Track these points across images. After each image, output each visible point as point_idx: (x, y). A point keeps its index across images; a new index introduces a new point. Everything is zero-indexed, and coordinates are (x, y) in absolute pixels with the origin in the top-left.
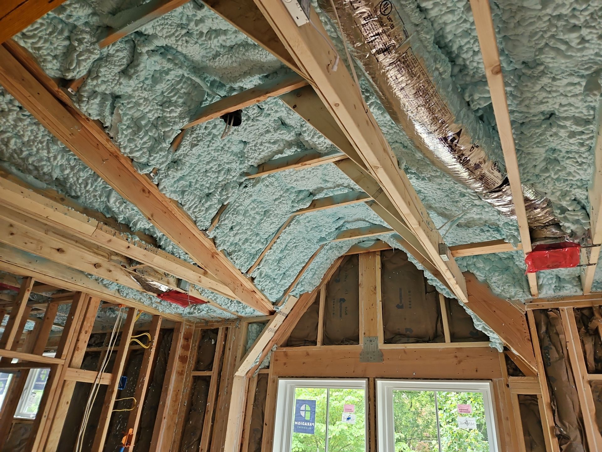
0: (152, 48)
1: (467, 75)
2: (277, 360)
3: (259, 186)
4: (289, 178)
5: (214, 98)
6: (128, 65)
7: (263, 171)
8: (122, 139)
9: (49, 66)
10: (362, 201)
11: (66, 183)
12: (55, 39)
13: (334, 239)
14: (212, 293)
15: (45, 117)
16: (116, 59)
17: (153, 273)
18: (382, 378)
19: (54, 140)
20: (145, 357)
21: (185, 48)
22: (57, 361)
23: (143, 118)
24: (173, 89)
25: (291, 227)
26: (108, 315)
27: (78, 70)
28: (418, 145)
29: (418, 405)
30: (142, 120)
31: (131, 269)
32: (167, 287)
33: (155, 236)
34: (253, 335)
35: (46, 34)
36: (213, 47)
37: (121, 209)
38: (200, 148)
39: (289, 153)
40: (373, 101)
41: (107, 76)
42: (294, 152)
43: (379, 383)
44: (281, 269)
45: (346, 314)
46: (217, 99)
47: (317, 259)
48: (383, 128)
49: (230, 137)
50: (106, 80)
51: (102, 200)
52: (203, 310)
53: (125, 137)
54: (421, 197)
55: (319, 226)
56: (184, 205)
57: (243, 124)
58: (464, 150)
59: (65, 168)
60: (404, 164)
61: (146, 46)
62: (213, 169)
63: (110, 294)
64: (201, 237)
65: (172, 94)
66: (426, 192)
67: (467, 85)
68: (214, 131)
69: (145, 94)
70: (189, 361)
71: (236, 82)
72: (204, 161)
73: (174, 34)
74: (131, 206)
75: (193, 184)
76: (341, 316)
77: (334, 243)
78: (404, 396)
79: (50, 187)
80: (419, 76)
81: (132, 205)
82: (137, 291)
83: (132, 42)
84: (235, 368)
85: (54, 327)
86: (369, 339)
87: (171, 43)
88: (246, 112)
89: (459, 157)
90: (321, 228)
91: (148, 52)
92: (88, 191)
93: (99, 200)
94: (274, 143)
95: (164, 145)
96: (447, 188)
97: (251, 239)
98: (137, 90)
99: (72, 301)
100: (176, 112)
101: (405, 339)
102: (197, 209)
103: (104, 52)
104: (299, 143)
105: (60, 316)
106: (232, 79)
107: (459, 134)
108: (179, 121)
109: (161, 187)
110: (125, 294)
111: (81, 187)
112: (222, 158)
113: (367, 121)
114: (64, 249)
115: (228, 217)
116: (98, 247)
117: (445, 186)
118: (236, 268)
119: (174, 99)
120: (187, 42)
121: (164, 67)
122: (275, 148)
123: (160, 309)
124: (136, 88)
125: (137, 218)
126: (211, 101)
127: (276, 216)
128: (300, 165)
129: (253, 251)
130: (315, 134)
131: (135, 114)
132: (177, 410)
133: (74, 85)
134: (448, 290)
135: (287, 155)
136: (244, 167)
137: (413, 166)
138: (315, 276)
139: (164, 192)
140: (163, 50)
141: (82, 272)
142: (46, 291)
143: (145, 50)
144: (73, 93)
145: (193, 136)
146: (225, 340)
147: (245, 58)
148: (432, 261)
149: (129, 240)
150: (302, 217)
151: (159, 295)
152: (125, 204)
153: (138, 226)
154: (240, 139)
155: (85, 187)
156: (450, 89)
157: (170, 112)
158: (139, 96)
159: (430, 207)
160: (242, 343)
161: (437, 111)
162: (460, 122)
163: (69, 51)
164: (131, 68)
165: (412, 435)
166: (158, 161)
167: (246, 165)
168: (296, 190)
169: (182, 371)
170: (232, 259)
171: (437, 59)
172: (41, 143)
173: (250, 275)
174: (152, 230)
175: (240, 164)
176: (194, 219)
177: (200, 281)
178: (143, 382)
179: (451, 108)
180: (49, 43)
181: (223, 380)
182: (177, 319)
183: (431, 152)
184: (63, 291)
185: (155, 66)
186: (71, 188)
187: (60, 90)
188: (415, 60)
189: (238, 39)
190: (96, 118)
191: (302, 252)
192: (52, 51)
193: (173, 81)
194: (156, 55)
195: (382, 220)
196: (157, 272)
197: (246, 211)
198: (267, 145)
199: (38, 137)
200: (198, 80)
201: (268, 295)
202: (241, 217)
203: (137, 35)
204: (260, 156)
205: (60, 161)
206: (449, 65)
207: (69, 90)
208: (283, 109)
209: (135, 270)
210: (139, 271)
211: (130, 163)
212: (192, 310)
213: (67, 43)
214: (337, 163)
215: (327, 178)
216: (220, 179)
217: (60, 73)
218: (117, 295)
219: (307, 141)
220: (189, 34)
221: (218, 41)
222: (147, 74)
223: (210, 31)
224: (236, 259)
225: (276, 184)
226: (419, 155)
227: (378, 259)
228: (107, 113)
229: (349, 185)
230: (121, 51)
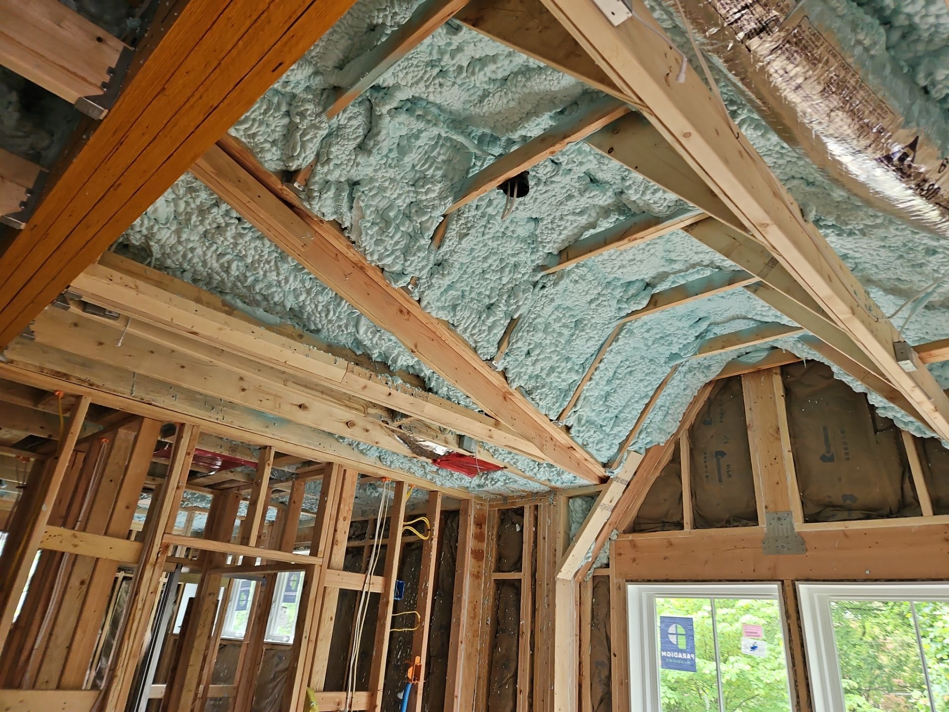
0: (395, 104)
1: (918, 40)
2: (620, 554)
3: (563, 284)
4: (609, 265)
5: (485, 160)
6: (365, 136)
7: (568, 260)
8: (367, 242)
9: (268, 156)
10: (738, 286)
11: (302, 313)
12: (271, 119)
13: (695, 354)
14: (510, 453)
15: (270, 228)
16: (349, 130)
17: (424, 430)
18: (808, 580)
19: (283, 257)
20: (424, 552)
21: (438, 96)
22: (313, 560)
23: (390, 207)
24: (428, 159)
25: (620, 342)
26: (368, 493)
27: (303, 155)
28: (837, 176)
29: (877, 630)
30: (390, 211)
31: (394, 425)
32: (445, 449)
33: (422, 375)
34: (577, 516)
35: (260, 114)
36: (478, 85)
37: (374, 342)
38: (472, 238)
39: (605, 225)
40: (743, 117)
41: (340, 157)
42: (615, 222)
43: (803, 588)
44: (611, 410)
45: (730, 476)
46: (490, 161)
47: (668, 390)
48: (766, 159)
49: (513, 215)
50: (339, 162)
51: (349, 331)
52: (499, 480)
53: (371, 238)
54: (849, 265)
55: (667, 336)
56: (458, 326)
57: (531, 192)
58: (927, 172)
59: (299, 292)
60: (814, 213)
61: (386, 104)
62: (493, 268)
63: (369, 464)
64: (484, 370)
65: (426, 166)
66: (857, 255)
67: (920, 57)
68: (491, 211)
69: (391, 173)
70: (487, 557)
71: (516, 130)
72: (478, 257)
73: (422, 78)
74: (387, 336)
75: (467, 293)
76: (720, 481)
77: (694, 361)
78: (849, 615)
79: (283, 320)
80: (827, 61)
81: (388, 334)
82: (405, 457)
83: (367, 103)
84: (555, 567)
85: (303, 515)
86: (776, 516)
87: (419, 91)
88: (534, 173)
89: (918, 185)
90: (669, 338)
91: (389, 112)
92: (330, 321)
93: (345, 332)
94: (581, 213)
95: (422, 242)
96: (899, 244)
97: (558, 367)
98: (380, 168)
99: (322, 476)
100: (434, 191)
101: (845, 514)
102: (476, 330)
103: (333, 124)
104: (621, 207)
105: (307, 499)
106: (510, 127)
107: (913, 146)
108: (440, 204)
109: (424, 303)
110: (389, 463)
111: (321, 317)
112: (504, 249)
113: (740, 152)
114: (307, 404)
115: (522, 337)
116: (350, 398)
117: (893, 240)
118: (540, 414)
119: (430, 172)
120: (441, 85)
121: (412, 129)
122: (583, 220)
123: (438, 482)
124: (378, 167)
125: (396, 352)
126: (482, 165)
127: (594, 326)
128: (626, 240)
129: (564, 385)
130: (647, 188)
131: (381, 203)
132: (476, 631)
133: (301, 177)
134: (919, 424)
135: (603, 229)
136: (539, 258)
137: (829, 213)
138: (669, 418)
139: (428, 311)
140: (409, 105)
141: (331, 434)
142: (289, 465)
143: (385, 110)
144: (301, 189)
145: (461, 222)
146: (536, 525)
147: (527, 91)
148: (883, 375)
149: (390, 383)
150: (636, 325)
151: (435, 461)
152: (379, 334)
153: (399, 363)
154: (528, 216)
155: (327, 316)
156: (888, 70)
157: (426, 193)
158: (383, 176)
159: (868, 281)
160: (561, 528)
161: (867, 112)
162: (913, 124)
163: (290, 130)
164: (370, 139)
165: (871, 683)
166: (416, 266)
167: (541, 253)
168: (622, 282)
169: (478, 572)
170: (533, 399)
171: (857, 25)
172: (268, 262)
173: (564, 422)
174: (417, 367)
175: (532, 253)
176: (474, 345)
177: (491, 437)
178: (426, 588)
179: (893, 104)
180: (265, 126)
181: (540, 586)
182: (463, 496)
183: (863, 185)
184: (309, 463)
185: (400, 129)
186: (309, 319)
187: (285, 187)
188: (817, 36)
189: (514, 64)
190: (331, 219)
191: (641, 380)
192: (269, 136)
193: (426, 147)
194: (400, 113)
195: (779, 313)
196: (430, 428)
197: (547, 325)
198: (570, 218)
199: (263, 256)
200: (460, 139)
201: (594, 452)
202: (540, 335)
203: (373, 91)
204: (561, 237)
205: (293, 284)
206: (882, 30)
207: (296, 185)
208: (591, 158)
209: (400, 427)
210: (406, 428)
211: (380, 274)
212: (483, 480)
213: (286, 121)
214: (688, 229)
215: (673, 256)
216: (505, 280)
217: (282, 163)
218: (379, 464)
219: (634, 201)
220: (442, 73)
221: (485, 74)
222: (391, 144)
223: (473, 62)
224: (540, 399)
225: (589, 277)
226: (838, 194)
227: (777, 381)
228: (345, 208)
229: (712, 262)
230: (355, 118)
